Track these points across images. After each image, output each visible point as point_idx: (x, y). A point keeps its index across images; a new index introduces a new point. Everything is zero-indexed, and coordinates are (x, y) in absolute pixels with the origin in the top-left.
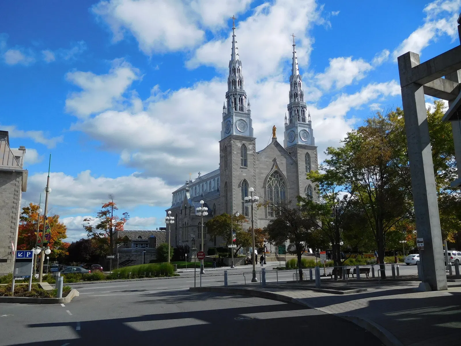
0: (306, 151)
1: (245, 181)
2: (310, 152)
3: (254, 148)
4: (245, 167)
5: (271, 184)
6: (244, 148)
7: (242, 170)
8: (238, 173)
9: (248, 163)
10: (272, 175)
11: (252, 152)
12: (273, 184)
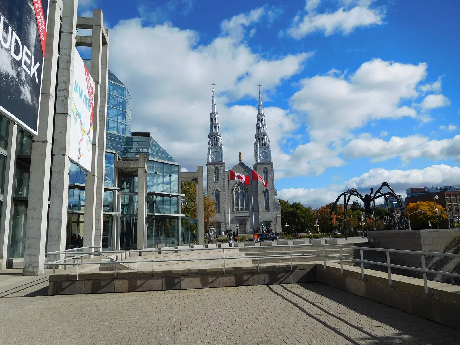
0: (264, 166)
1: (217, 190)
2: (267, 166)
3: (224, 169)
4: (218, 181)
5: (238, 190)
6: (217, 170)
7: (215, 183)
8: (212, 186)
9: (220, 178)
10: (238, 185)
11: (223, 171)
12: (239, 190)
